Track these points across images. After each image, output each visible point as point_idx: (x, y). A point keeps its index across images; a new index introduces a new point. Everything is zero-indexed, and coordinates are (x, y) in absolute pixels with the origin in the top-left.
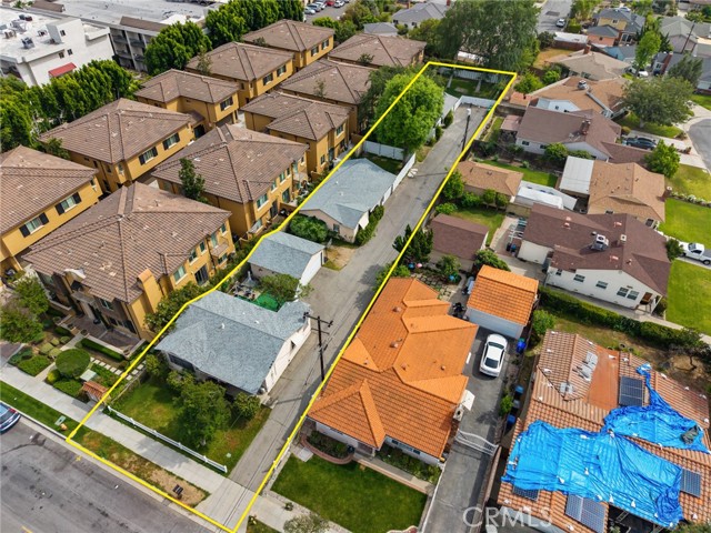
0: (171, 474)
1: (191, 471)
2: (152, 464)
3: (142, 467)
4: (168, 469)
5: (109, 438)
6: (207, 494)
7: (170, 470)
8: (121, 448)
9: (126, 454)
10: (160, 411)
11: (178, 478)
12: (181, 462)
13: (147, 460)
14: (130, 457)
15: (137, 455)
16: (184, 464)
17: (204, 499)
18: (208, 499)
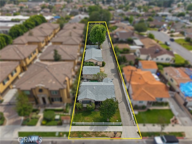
0: (106, 132)
1: (111, 129)
2: (98, 132)
3: (96, 134)
4: (104, 131)
5: (79, 131)
6: (121, 132)
7: (105, 131)
8: (85, 132)
9: (88, 133)
10: (88, 118)
11: (109, 132)
12: (107, 128)
13: (96, 132)
14: (90, 133)
15: (92, 132)
16: (108, 128)
17: (121, 134)
18: (123, 133)
